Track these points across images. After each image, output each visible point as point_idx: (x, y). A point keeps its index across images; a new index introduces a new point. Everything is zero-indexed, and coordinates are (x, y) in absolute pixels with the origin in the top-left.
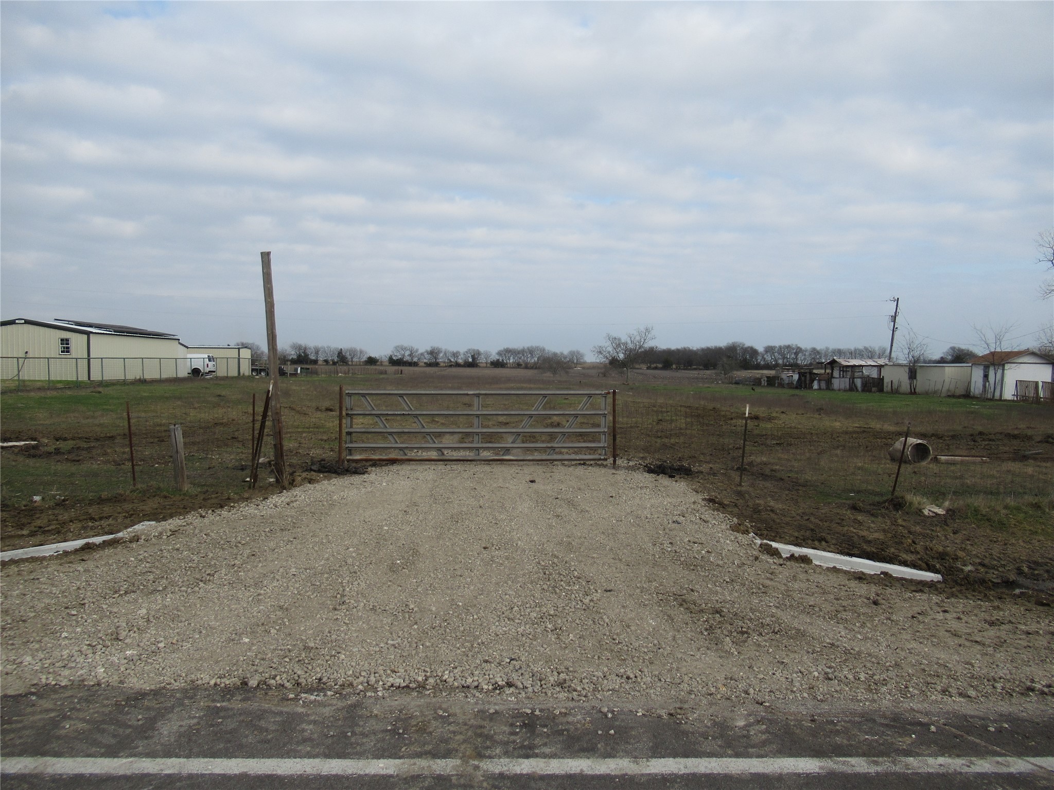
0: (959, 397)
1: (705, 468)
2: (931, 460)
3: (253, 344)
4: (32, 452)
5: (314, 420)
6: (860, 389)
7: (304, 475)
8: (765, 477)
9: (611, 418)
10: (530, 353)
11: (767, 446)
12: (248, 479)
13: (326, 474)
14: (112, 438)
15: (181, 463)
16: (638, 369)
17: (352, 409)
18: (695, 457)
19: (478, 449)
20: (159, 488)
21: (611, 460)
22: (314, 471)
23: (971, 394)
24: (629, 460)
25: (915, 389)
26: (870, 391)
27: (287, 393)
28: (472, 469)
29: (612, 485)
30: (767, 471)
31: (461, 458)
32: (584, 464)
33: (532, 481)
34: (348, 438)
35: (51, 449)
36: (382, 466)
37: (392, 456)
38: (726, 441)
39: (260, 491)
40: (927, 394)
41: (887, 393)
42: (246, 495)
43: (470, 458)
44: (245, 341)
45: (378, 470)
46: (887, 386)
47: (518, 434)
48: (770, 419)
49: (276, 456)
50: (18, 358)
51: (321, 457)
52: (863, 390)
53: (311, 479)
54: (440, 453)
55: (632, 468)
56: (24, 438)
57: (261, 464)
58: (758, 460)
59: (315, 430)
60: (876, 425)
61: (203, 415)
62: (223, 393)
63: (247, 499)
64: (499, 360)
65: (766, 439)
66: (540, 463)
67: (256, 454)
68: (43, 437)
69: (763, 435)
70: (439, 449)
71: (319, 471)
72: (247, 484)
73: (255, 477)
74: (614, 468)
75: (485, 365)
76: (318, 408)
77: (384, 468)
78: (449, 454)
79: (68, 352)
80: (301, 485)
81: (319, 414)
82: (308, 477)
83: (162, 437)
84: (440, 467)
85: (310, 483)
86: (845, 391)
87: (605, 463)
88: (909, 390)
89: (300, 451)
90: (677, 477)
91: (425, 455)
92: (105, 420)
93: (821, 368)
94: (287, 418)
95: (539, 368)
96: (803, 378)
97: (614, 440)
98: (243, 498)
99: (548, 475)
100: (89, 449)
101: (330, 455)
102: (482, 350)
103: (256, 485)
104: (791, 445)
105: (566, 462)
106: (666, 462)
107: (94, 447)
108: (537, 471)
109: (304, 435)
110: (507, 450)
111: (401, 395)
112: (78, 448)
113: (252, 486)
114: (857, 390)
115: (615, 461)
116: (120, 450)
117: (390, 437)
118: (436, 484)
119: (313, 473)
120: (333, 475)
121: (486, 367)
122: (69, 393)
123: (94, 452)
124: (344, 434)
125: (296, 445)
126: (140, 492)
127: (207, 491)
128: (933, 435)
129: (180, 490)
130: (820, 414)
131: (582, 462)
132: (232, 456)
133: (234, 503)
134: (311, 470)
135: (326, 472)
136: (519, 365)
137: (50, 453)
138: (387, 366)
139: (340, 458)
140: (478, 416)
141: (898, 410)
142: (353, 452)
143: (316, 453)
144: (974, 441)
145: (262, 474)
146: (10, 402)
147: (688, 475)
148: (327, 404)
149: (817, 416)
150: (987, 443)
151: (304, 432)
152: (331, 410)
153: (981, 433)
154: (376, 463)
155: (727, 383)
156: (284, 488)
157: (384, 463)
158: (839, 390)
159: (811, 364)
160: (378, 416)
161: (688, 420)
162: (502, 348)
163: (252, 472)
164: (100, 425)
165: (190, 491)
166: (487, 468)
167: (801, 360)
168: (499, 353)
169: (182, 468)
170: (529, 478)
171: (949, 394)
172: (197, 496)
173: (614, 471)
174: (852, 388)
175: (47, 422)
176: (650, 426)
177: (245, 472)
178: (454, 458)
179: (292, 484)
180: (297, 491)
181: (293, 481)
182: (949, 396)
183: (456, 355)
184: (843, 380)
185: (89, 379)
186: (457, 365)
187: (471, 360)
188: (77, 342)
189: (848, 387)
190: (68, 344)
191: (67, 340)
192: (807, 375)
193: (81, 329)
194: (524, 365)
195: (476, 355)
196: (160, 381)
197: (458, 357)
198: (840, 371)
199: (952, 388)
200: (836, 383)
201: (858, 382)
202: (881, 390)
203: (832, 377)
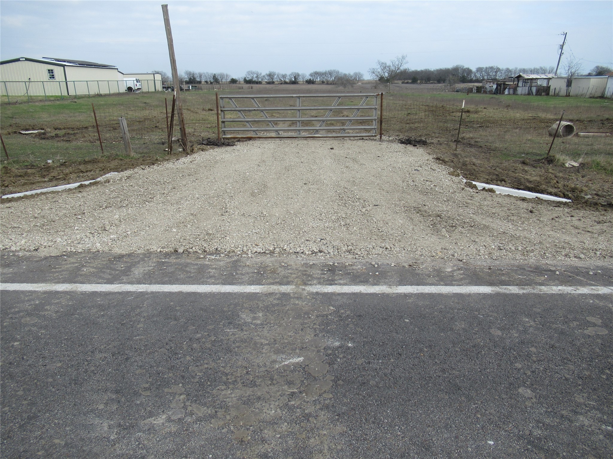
0: (597, 98)
1: (435, 141)
2: (574, 135)
3: (162, 72)
4: (43, 136)
5: (202, 116)
6: (534, 93)
7: (199, 146)
8: (471, 145)
9: (379, 113)
10: (330, 75)
11: (473, 128)
12: (167, 149)
13: (211, 146)
14: (86, 128)
15: (128, 140)
16: (396, 83)
17: (224, 107)
18: (429, 134)
19: (299, 130)
20: (117, 155)
21: (378, 137)
22: (204, 144)
23: (605, 96)
24: (389, 137)
25: (569, 93)
26: (541, 95)
27: (185, 101)
28: (296, 142)
29: (379, 150)
30: (472, 142)
31: (290, 136)
32: (362, 139)
33: (332, 149)
34: (223, 124)
35: (53, 134)
36: (243, 141)
37: (249, 136)
38: (449, 125)
39: (174, 156)
40: (577, 96)
41: (552, 96)
42: (167, 158)
43: (295, 136)
44: (157, 70)
45: (241, 143)
46: (552, 92)
47: (323, 121)
48: (476, 112)
49: (182, 136)
50: (25, 82)
51: (208, 137)
52: (536, 94)
53: (203, 149)
54: (277, 133)
55: (392, 141)
56: (37, 129)
57: (173, 141)
58: (468, 136)
59: (203, 121)
60: (542, 115)
61: (137, 114)
62: (147, 101)
63: (167, 160)
64: (310, 79)
65: (473, 124)
66: (336, 138)
67: (170, 135)
68: (47, 128)
69: (472, 122)
70: (277, 131)
71: (207, 144)
72: (167, 152)
73: (171, 148)
74: (380, 141)
75: (302, 82)
76: (203, 109)
77: (245, 143)
78: (282, 134)
79: (53, 78)
80: (197, 152)
81: (204, 113)
82: (201, 147)
83: (115, 127)
84: (278, 141)
85: (202, 151)
86: (525, 95)
87: (375, 138)
88: (566, 94)
89: (196, 134)
90: (418, 146)
91: (269, 135)
92: (81, 118)
93: (511, 81)
94: (186, 115)
95: (336, 84)
96: (499, 87)
97: (381, 124)
98: (165, 160)
99: (341, 145)
100: (74, 134)
101: (213, 136)
103: (172, 153)
104: (488, 127)
105: (352, 138)
106: (411, 137)
107: (77, 133)
108: (335, 143)
109: (197, 125)
110: (317, 131)
111: (253, 98)
112: (68, 134)
113: (170, 153)
115: (381, 137)
116: (92, 134)
117: (247, 124)
118: (276, 151)
119: (203, 145)
120: (216, 147)
121: (303, 84)
122: (58, 103)
123: (78, 136)
124: (220, 122)
125: (193, 130)
126: (107, 157)
127: (144, 156)
128: (577, 120)
129: (129, 156)
130: (508, 109)
131: (361, 138)
132: (157, 137)
133: (160, 162)
134: (203, 144)
135: (211, 145)
136: (323, 82)
137: (53, 137)
138: (243, 84)
139: (219, 137)
140: (299, 110)
141: (557, 106)
142: (226, 133)
143: (205, 135)
144: (603, 124)
145: (175, 146)
146: (25, 108)
147: (424, 145)
148: (209, 107)
149: (506, 110)
150: (611, 125)
151: (197, 123)
152: (211, 110)
153: (608, 119)
154: (240, 140)
155: (451, 91)
156: (188, 154)
157: (245, 140)
158: (522, 94)
159: (505, 79)
160: (239, 111)
161: (426, 113)
163: (169, 145)
164: (79, 121)
165: (134, 156)
166: (305, 142)
167: (500, 77)
168: (311, 75)
169: (129, 143)
170: (330, 147)
171: (591, 96)
172: (139, 159)
173: (380, 143)
174: (530, 93)
175: (48, 120)
176: (403, 117)
177: (165, 145)
178: (285, 136)
179: (192, 151)
180: (195, 155)
181: (193, 150)
182: (591, 97)
183: (284, 76)
184: (524, 88)
185: (68, 94)
186: (286, 83)
187: (293, 79)
188: (58, 71)
189: (527, 92)
190: (52, 73)
191: (52, 70)
192: (502, 86)
193: (60, 63)
194: (326, 82)
195: (296, 76)
196: (110, 95)
197: (285, 77)
198: (523, 82)
199: (593, 92)
200: (520, 90)
201: (534, 89)
202: (548, 94)
203: (518, 86)
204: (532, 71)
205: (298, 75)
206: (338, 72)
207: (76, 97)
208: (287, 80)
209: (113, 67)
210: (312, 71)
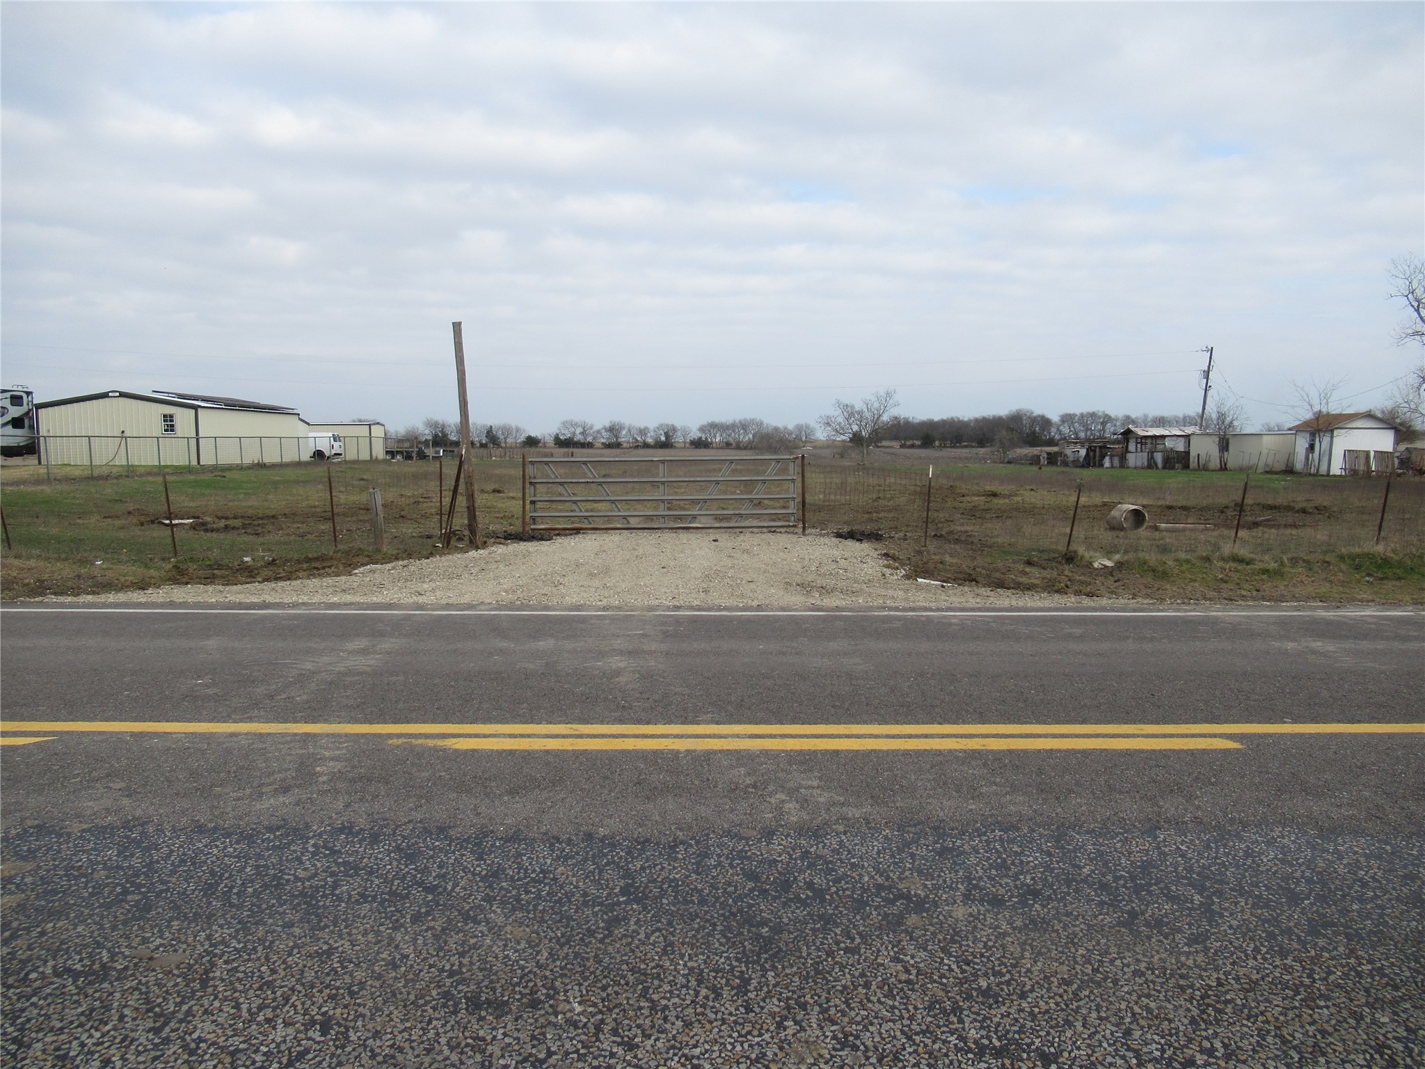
0: (1280, 472)
2: (1149, 526)
6: (1160, 465)
10: (743, 429)
16: (887, 447)
23: (1294, 468)
25: (1225, 465)
26: (1173, 468)
40: (1239, 469)
41: (1194, 470)
46: (1193, 462)
52: (1164, 468)
64: (700, 438)
70: (625, 517)
75: (683, 445)
77: (569, 537)
79: (172, 430)
86: (1142, 468)
88: (1218, 465)
91: (609, 524)
95: (755, 448)
96: (1091, 454)
102: (678, 426)
110: (693, 518)
114: (1157, 468)
121: (684, 447)
136: (728, 445)
138: (551, 447)
158: (1135, 468)
162: (705, 423)
168: (702, 429)
174: (1151, 465)
183: (643, 432)
184: (1140, 454)
185: (199, 463)
186: (646, 446)
187: (663, 438)
188: (183, 418)
189: (1146, 464)
190: (172, 421)
191: (171, 416)
192: (1098, 450)
193: (187, 402)
194: (734, 445)
195: (670, 432)
196: (282, 465)
197: (646, 434)
198: (1137, 443)
199: (1270, 462)
200: (1132, 459)
201: (1159, 457)
202: (1186, 466)
203: (1127, 451)
204: (1161, 422)
205: (674, 429)
206: (762, 423)
207: (215, 468)
208: (649, 440)
209: (291, 411)
210: (704, 421)
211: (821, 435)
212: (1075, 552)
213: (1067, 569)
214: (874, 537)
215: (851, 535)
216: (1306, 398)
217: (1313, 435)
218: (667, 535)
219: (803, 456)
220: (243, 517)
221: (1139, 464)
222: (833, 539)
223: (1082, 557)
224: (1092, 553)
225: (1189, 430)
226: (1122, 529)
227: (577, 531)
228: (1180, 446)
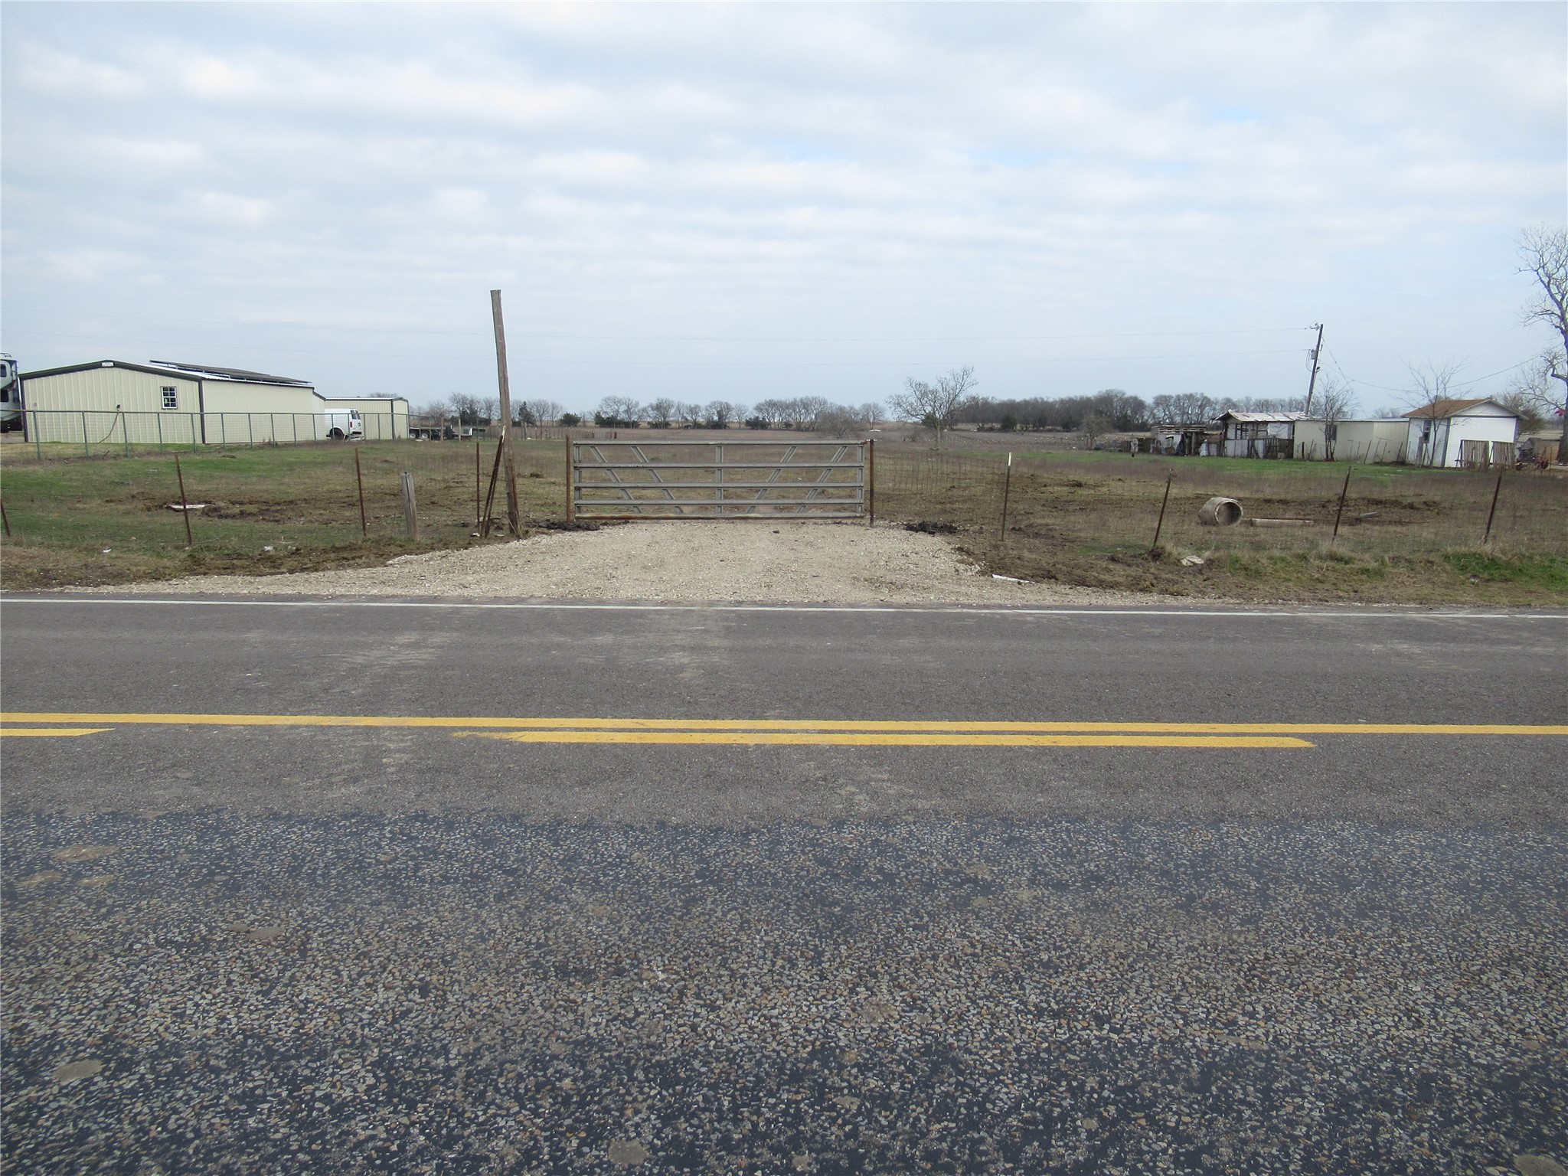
0: (1389, 464)
2: (1243, 521)
6: (1261, 455)
10: (805, 408)
23: (1406, 460)
25: (1331, 455)
26: (1275, 457)
40: (1346, 460)
41: (1298, 459)
43: (711, 516)
46: (1297, 450)
52: (1265, 457)
64: (757, 418)
75: (738, 426)
78: (688, 512)
79: (173, 405)
84: (678, 525)
86: (1241, 457)
88: (1324, 455)
95: (818, 430)
96: (1187, 441)
102: (733, 404)
110: (753, 507)
114: (1258, 456)
121: (739, 428)
136: (788, 426)
138: (592, 427)
155: (1083, 449)
158: (1234, 457)
162: (762, 401)
168: (759, 408)
174: (1252, 453)
183: (693, 410)
184: (1239, 442)
185: (204, 441)
186: (697, 426)
187: (716, 418)
188: (185, 392)
189: (1246, 452)
190: (173, 394)
191: (172, 389)
192: (1194, 437)
193: (188, 373)
194: (795, 426)
195: (723, 411)
196: (295, 445)
197: (697, 413)
198: (1237, 429)
199: (1380, 451)
200: (1231, 447)
201: (1260, 446)
202: (1290, 456)
203: (1226, 438)
204: (1264, 406)
205: (728, 408)
206: (825, 402)
207: (222, 448)
208: (701, 420)
209: (304, 385)
210: (762, 399)
211: (891, 416)
212: (1163, 548)
213: (1153, 567)
214: (948, 529)
215: (922, 528)
216: (1422, 382)
217: (1428, 423)
218: (724, 526)
219: (872, 441)
220: (257, 502)
221: (1238, 452)
222: (903, 532)
223: (1170, 554)
224: (1180, 550)
225: (1294, 416)
226: (1215, 524)
227: (626, 520)
228: (1284, 433)
